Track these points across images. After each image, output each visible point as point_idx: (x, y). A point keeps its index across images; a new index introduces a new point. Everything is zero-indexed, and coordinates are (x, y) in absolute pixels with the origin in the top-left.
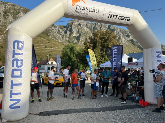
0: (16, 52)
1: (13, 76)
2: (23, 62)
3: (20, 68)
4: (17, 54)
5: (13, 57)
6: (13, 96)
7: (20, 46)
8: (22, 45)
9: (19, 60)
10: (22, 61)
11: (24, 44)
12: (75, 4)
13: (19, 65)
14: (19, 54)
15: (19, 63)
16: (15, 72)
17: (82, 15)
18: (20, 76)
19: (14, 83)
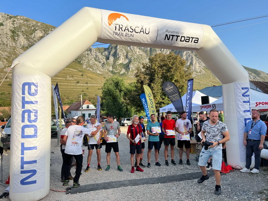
0: (26, 99)
1: (23, 136)
2: (38, 114)
3: (34, 123)
4: (28, 103)
5: (23, 107)
6: (25, 165)
7: (33, 91)
8: (36, 89)
9: (32, 112)
10: (37, 112)
11: (38, 87)
12: (113, 23)
13: (32, 119)
14: (32, 102)
15: (31, 116)
16: (26, 130)
17: (125, 37)
18: (35, 136)
19: (26, 146)
